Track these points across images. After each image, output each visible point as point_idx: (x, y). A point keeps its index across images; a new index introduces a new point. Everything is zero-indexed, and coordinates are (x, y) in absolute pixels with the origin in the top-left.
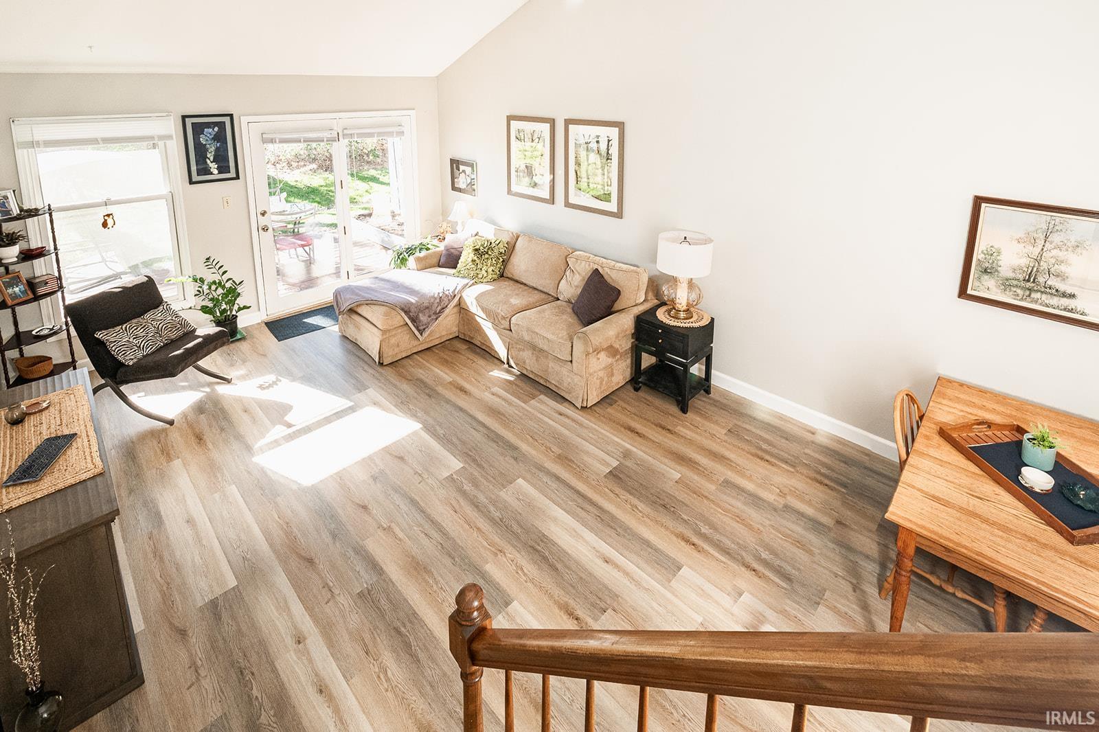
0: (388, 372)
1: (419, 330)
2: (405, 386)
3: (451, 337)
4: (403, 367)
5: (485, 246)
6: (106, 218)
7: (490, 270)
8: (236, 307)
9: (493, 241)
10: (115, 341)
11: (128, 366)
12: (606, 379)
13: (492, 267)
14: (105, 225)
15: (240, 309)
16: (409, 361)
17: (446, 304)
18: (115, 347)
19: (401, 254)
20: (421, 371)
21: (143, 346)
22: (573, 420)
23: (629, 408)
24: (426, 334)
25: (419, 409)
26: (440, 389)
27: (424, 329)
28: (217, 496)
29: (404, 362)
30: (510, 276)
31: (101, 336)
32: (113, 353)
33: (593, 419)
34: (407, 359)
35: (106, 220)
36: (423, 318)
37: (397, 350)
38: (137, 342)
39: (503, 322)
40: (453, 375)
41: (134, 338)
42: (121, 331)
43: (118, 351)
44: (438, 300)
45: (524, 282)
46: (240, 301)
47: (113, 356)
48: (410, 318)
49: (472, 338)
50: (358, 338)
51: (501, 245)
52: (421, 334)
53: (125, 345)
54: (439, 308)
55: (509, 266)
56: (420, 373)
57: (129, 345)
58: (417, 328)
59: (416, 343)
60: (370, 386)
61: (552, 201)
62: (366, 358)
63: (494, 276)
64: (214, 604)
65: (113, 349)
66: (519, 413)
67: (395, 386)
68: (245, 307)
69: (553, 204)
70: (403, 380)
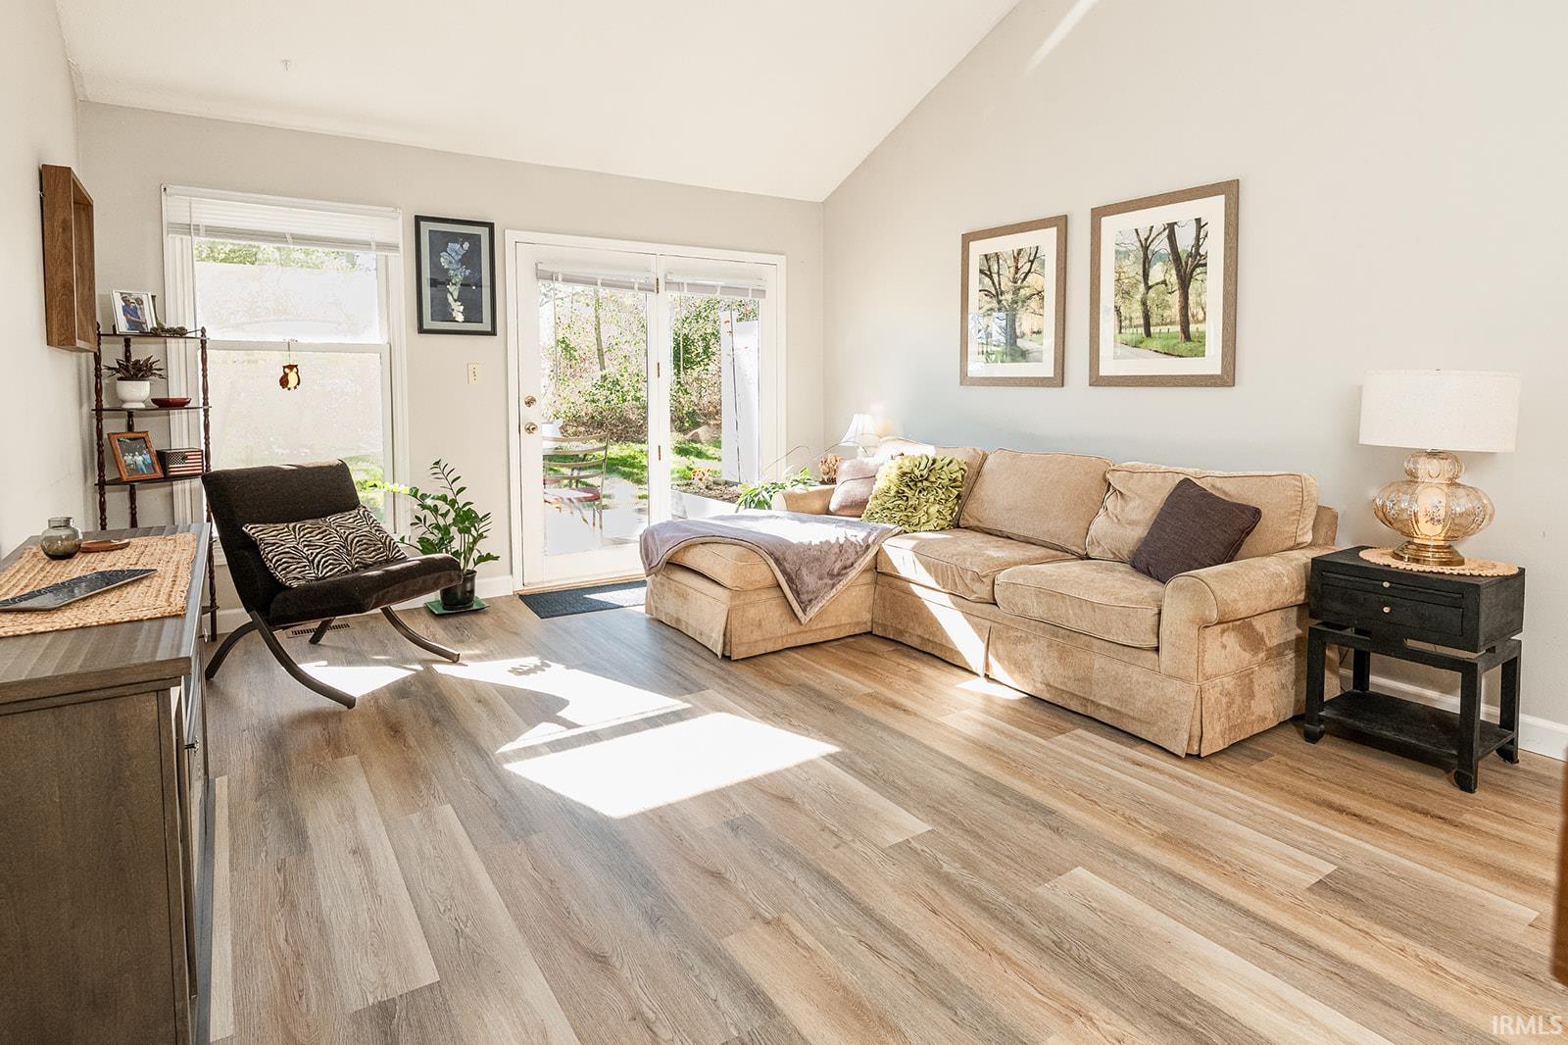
0: (743, 671)
1: (800, 603)
2: (778, 692)
3: (857, 631)
4: (769, 666)
5: (922, 467)
6: (287, 370)
7: (933, 510)
8: (475, 555)
9: (939, 458)
10: (274, 544)
11: (290, 588)
12: (1238, 700)
13: (937, 506)
14: (284, 382)
15: (482, 559)
16: (780, 659)
17: (852, 560)
18: (273, 553)
19: (756, 495)
20: (803, 673)
21: (319, 562)
22: (1171, 776)
23: (1309, 770)
24: (813, 611)
25: (812, 726)
26: (849, 702)
27: (810, 601)
28: (415, 817)
29: (772, 659)
30: (973, 523)
31: (253, 531)
32: (268, 564)
33: (1223, 780)
34: (775, 657)
35: (286, 375)
36: (810, 580)
37: (756, 635)
38: (309, 552)
39: (976, 586)
40: (872, 684)
41: (305, 546)
42: (286, 530)
43: (277, 561)
44: (837, 550)
45: (1006, 530)
46: (483, 547)
47: (267, 569)
48: (784, 572)
49: (902, 633)
50: (683, 616)
51: (954, 467)
52: (804, 611)
53: (288, 552)
54: (838, 566)
55: (972, 506)
56: (804, 676)
57: (295, 556)
58: (797, 593)
59: (793, 627)
60: (708, 685)
61: (1059, 379)
62: (699, 649)
63: (940, 522)
64: (384, 1012)
65: (270, 557)
66: (1037, 754)
67: (760, 691)
68: (489, 557)
69: (1063, 386)
70: (772, 683)
